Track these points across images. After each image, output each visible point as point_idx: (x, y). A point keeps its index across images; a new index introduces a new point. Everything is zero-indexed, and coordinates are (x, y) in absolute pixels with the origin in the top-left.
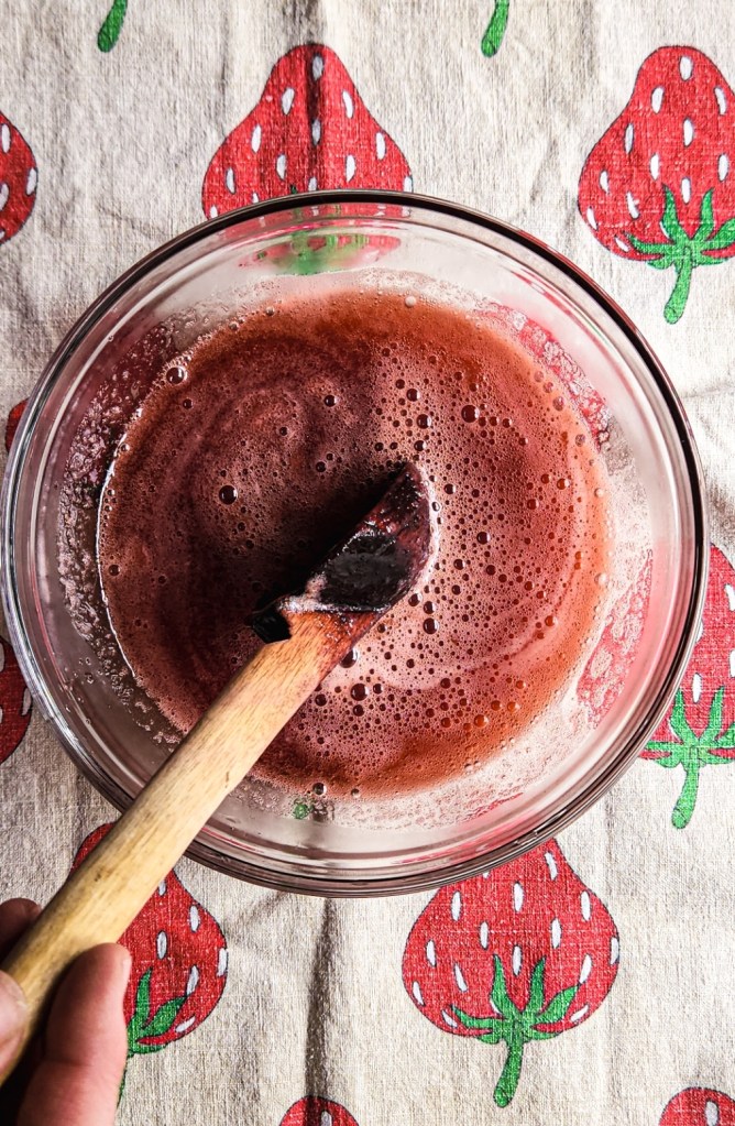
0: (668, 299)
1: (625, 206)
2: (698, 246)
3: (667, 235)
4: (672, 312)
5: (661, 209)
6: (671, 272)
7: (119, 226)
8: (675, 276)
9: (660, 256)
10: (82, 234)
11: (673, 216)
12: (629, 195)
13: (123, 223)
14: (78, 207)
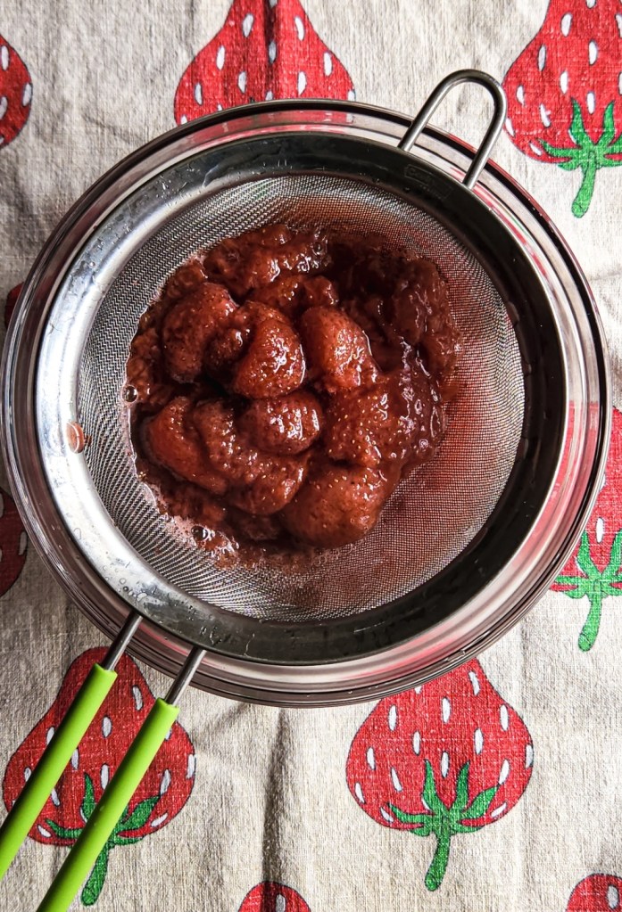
0: (575, 196)
1: (538, 116)
2: (601, 150)
3: (575, 141)
4: (579, 208)
5: (569, 119)
6: (578, 173)
7: (102, 133)
8: (582, 176)
9: (568, 159)
10: (70, 140)
11: (580, 125)
12: (542, 107)
13: (106, 131)
14: (67, 117)
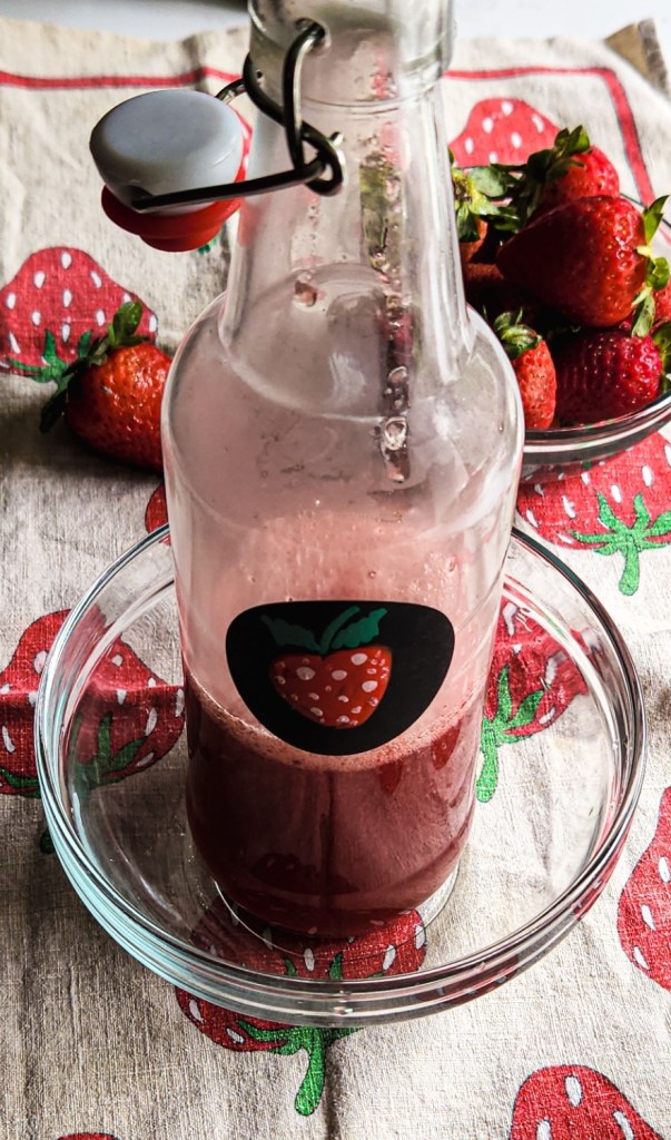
0: (620, 577)
1: (562, 507)
2: (639, 533)
3: (607, 527)
4: (628, 587)
5: (596, 510)
6: (619, 558)
7: (63, 549)
8: (623, 560)
9: (604, 544)
10: (25, 556)
11: (609, 513)
12: (564, 498)
13: (67, 547)
14: (21, 536)
